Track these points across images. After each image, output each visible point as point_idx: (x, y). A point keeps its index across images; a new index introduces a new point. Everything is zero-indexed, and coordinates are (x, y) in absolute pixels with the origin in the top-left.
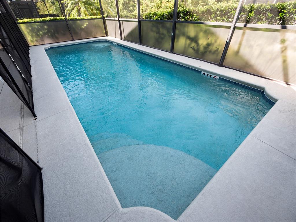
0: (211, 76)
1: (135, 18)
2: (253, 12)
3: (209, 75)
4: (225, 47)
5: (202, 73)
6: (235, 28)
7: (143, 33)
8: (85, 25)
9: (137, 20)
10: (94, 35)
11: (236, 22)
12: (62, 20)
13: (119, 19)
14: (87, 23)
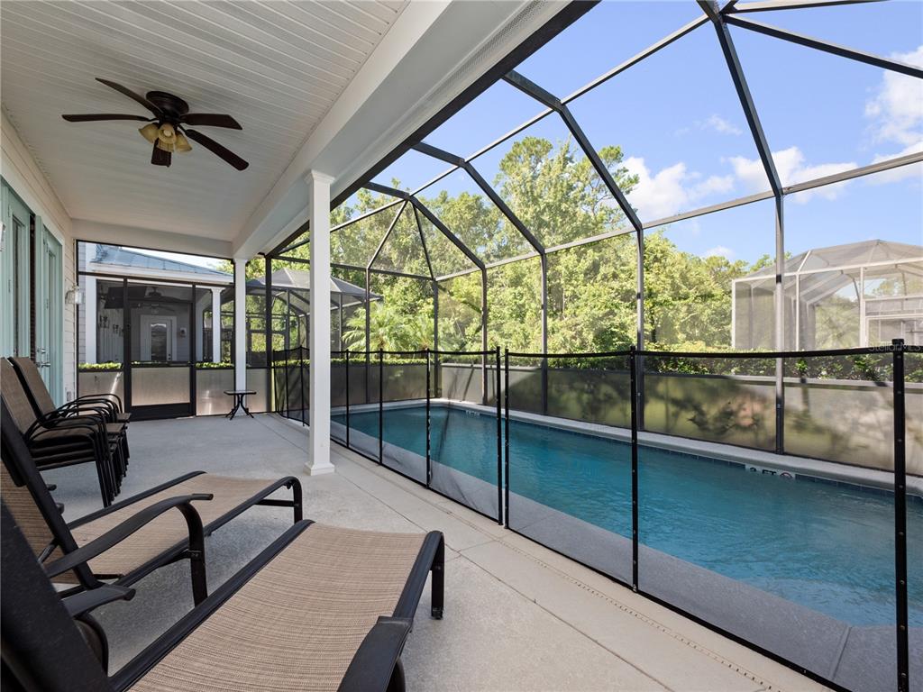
0: (773, 473)
3: (767, 471)
4: (779, 417)
5: (748, 467)
8: (398, 375)
14: (402, 372)
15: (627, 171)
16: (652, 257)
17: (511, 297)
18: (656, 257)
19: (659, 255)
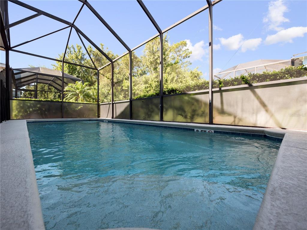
0: (205, 131)
1: (128, 100)
2: (222, 84)
3: (203, 131)
4: (210, 107)
5: (195, 130)
6: (212, 92)
7: (134, 111)
8: (80, 108)
9: (129, 100)
10: (86, 116)
11: (212, 88)
12: (58, 102)
13: (112, 102)
14: (82, 106)
15: (189, 50)
16: (194, 76)
17: (144, 88)
18: (195, 76)
19: (196, 75)
